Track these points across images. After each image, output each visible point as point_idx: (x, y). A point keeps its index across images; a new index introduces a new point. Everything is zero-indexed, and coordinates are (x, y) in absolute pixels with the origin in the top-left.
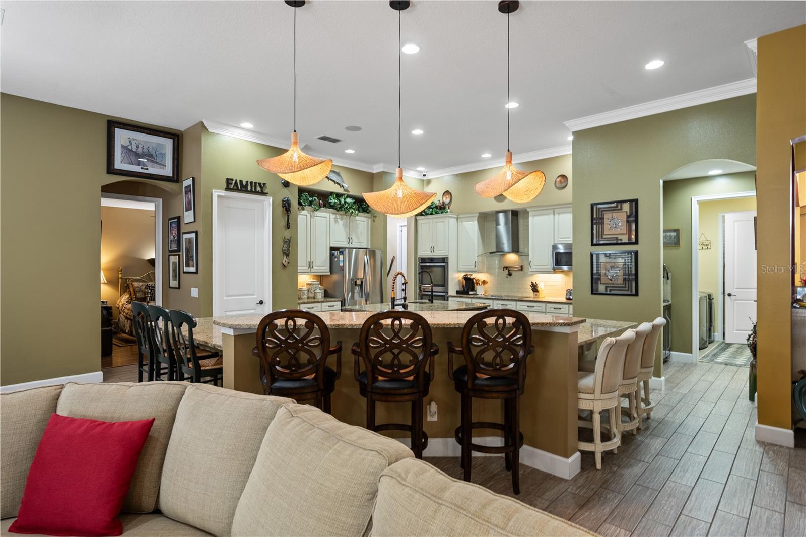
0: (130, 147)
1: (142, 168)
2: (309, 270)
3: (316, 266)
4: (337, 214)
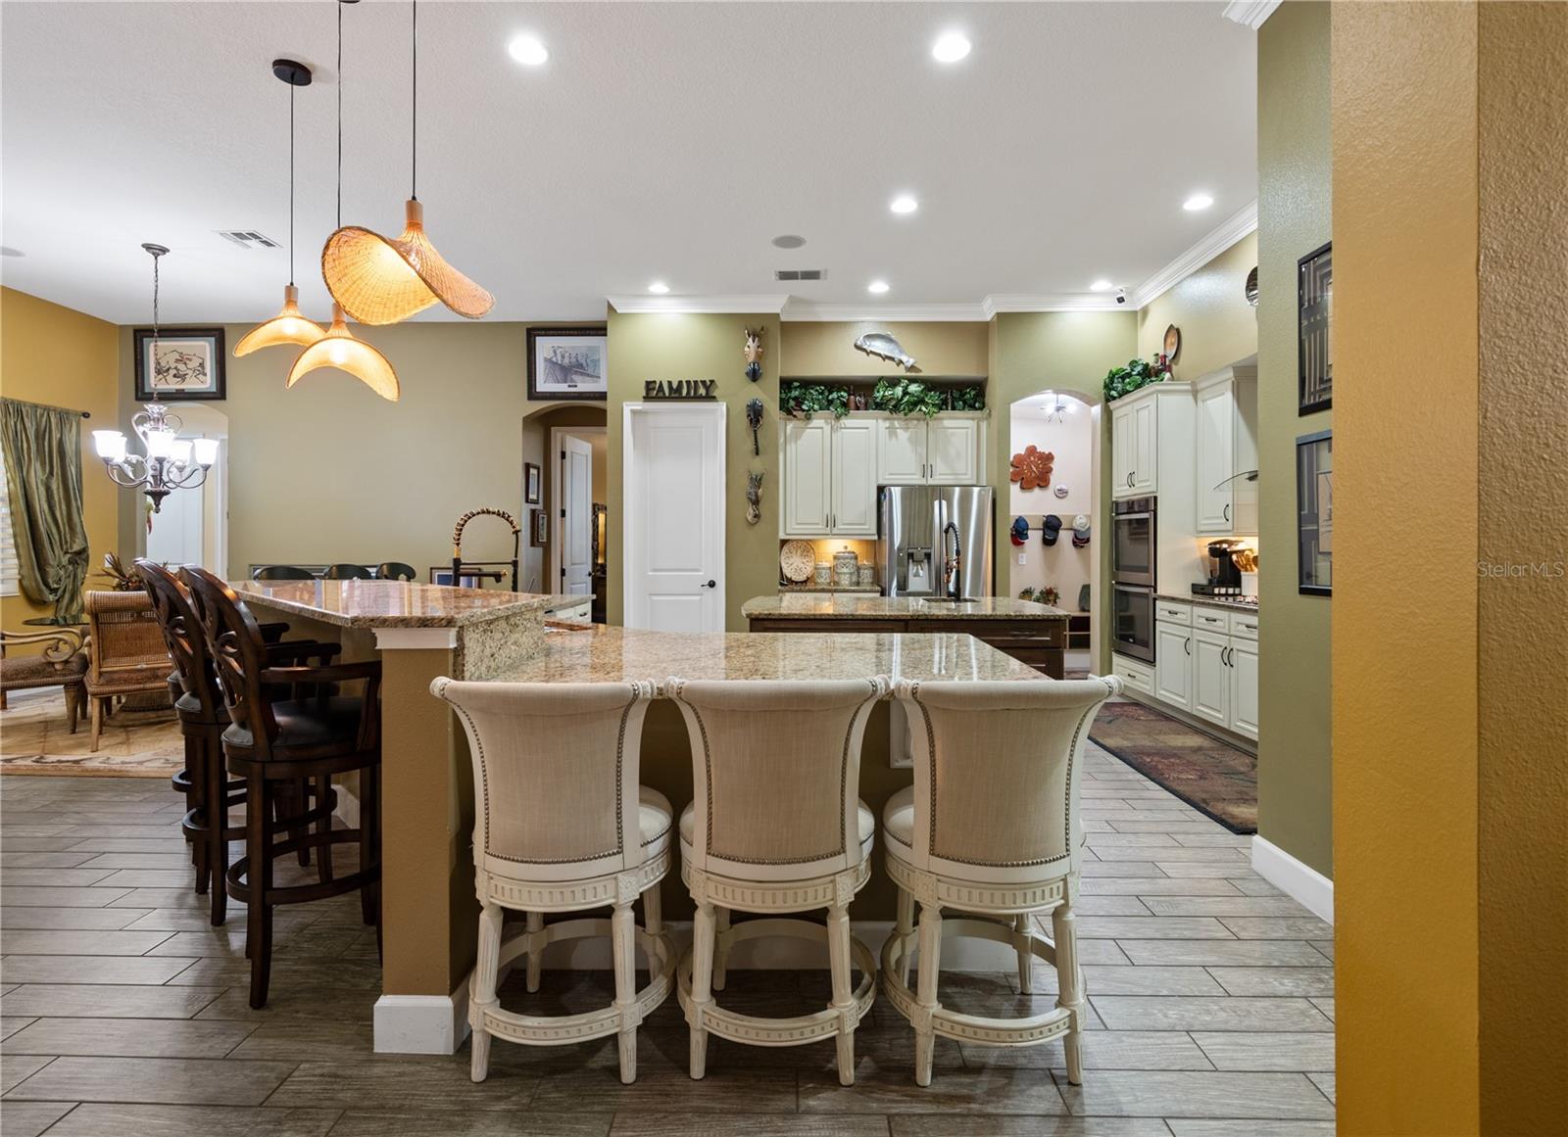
0: (554, 359)
1: (569, 386)
2: (828, 531)
3: (844, 524)
4: (894, 419)
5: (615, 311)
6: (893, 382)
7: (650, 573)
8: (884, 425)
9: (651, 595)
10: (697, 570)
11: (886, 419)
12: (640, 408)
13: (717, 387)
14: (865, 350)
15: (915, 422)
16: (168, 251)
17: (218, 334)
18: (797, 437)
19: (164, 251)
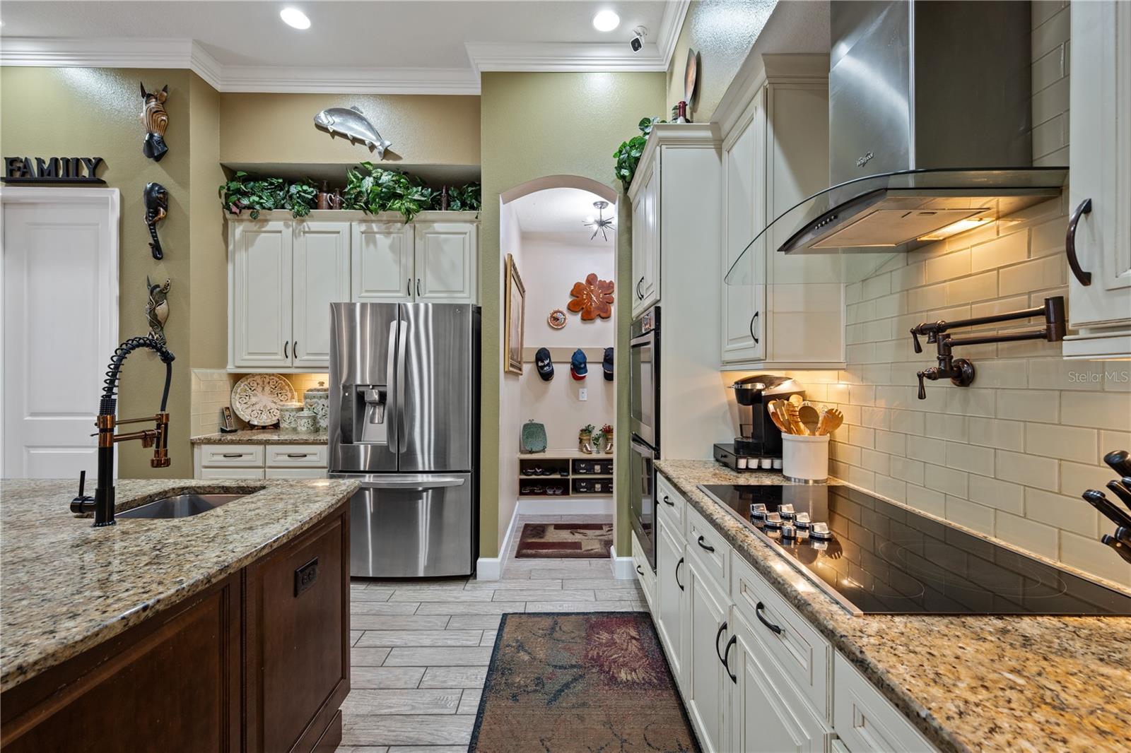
2: (288, 362)
3: (308, 354)
4: (372, 221)
6: (364, 171)
7: (26, 418)
8: (358, 228)
9: (29, 447)
11: (360, 221)
13: (107, 168)
14: (325, 129)
15: (399, 225)
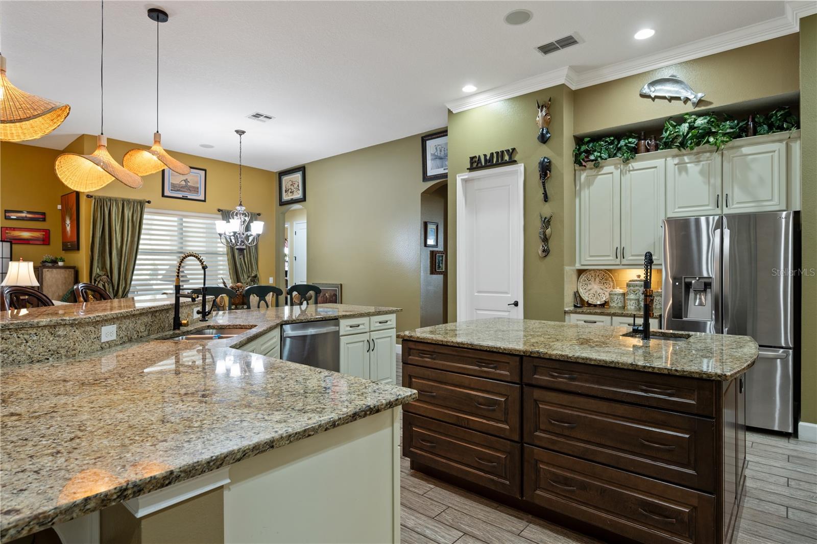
0: (436, 154)
1: (444, 169)
2: (618, 262)
3: (632, 256)
4: (684, 155)
5: (452, 112)
6: (680, 120)
7: (476, 294)
8: (672, 162)
9: (477, 310)
10: (506, 293)
11: (674, 156)
12: (466, 177)
13: (517, 153)
14: (649, 97)
15: (708, 154)
16: (245, 132)
17: (302, 169)
18: (589, 183)
19: (243, 132)
